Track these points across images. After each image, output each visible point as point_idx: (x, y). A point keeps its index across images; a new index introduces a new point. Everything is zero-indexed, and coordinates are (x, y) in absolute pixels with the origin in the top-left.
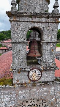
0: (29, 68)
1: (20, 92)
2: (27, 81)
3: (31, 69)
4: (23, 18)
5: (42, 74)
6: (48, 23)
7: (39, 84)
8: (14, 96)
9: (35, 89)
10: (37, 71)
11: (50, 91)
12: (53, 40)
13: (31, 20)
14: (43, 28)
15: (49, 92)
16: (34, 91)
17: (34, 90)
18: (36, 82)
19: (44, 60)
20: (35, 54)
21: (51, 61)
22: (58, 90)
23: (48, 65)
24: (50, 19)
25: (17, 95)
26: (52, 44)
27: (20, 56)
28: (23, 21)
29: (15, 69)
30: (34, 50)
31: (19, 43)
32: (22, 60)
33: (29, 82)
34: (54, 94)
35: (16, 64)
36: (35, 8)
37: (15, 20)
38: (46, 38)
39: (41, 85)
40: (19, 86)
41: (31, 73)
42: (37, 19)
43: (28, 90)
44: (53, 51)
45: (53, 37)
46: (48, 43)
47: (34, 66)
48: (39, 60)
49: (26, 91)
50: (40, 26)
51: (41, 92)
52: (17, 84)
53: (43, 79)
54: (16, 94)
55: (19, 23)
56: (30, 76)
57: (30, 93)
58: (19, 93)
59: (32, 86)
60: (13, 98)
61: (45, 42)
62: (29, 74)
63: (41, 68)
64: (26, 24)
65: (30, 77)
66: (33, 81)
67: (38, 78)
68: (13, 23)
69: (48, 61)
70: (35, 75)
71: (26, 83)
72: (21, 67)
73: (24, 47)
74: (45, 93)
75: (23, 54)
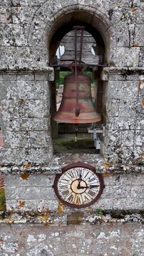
0: (56, 164)
1: (31, 238)
2: (54, 205)
3: (64, 165)
5: (103, 186)
7: (92, 220)
8: (11, 250)
9: (78, 232)
10: (88, 175)
11: (132, 240)
14: (111, 12)
15: (129, 245)
16: (78, 238)
17: (77, 235)
18: (82, 210)
19: (113, 138)
20: (77, 114)
21: (139, 141)
23: (126, 155)
25: (22, 245)
26: (142, 78)
27: (24, 121)
29: (10, 165)
30: (74, 101)
31: (20, 72)
32: (33, 135)
33: (59, 208)
35: (13, 146)
38: (121, 55)
39: (101, 221)
41: (66, 181)
43: (57, 234)
46: (130, 73)
47: (77, 158)
48: (95, 137)
49: (48, 235)
50: (98, 4)
51: (100, 242)
52: (19, 213)
53: (106, 200)
54: (17, 242)
56: (61, 191)
57: (63, 244)
58: (28, 240)
59: (68, 223)
60: (9, 254)
61: (117, 71)
62: (59, 185)
63: (100, 163)
65: (60, 193)
66: (73, 206)
67: (90, 198)
69: (127, 142)
70: (79, 187)
71: (49, 212)
72: (31, 158)
73: (39, 87)
74: (114, 247)
75: (37, 114)
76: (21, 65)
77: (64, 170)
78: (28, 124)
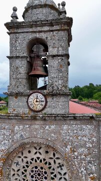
1: (16, 128)
2: (27, 110)
3: (31, 92)
4: (22, 29)
5: (46, 102)
6: (52, 31)
7: (41, 116)
8: (8, 134)
9: (37, 125)
10: (40, 96)
11: (61, 131)
12: (61, 52)
13: (31, 30)
14: (47, 38)
15: (60, 134)
16: (37, 129)
17: (37, 127)
18: (38, 113)
19: (50, 81)
21: (60, 82)
22: (75, 131)
23: (56, 88)
24: (55, 26)
25: (13, 131)
26: (59, 58)
28: (23, 33)
31: (17, 57)
32: (20, 80)
33: (29, 113)
34: (68, 138)
35: (13, 84)
37: (13, 32)
38: (51, 51)
41: (32, 98)
42: (39, 29)
43: (28, 126)
44: (61, 67)
45: (60, 48)
46: (54, 56)
49: (24, 126)
50: (43, 36)
51: (47, 132)
54: (10, 129)
55: (17, 35)
56: (30, 103)
57: (31, 131)
58: (16, 129)
59: (31, 117)
60: (7, 136)
61: (50, 56)
62: (29, 100)
63: (45, 91)
64: (25, 35)
65: (29, 104)
66: (34, 111)
67: (41, 107)
69: (56, 83)
70: (37, 101)
71: (24, 114)
73: (23, 62)
74: (53, 135)
75: (22, 72)
77: (31, 94)
78: (19, 76)
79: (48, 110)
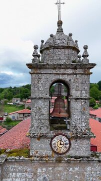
0: (51, 134)
1: (39, 170)
2: (50, 153)
3: (55, 134)
4: (45, 70)
5: (70, 144)
6: (76, 74)
7: (66, 159)
8: (30, 177)
9: (60, 168)
10: (64, 139)
11: (85, 173)
12: (84, 95)
13: (54, 71)
14: (70, 80)
15: (84, 175)
16: (60, 171)
18: (62, 156)
19: (74, 123)
20: (60, 113)
21: (84, 124)
22: (98, 172)
23: (79, 130)
24: (78, 70)
25: (35, 174)
26: (82, 101)
27: (40, 116)
28: (46, 74)
29: (33, 134)
30: (58, 108)
31: (40, 98)
32: (43, 121)
33: (52, 155)
34: (91, 179)
35: (35, 126)
36: (60, 59)
37: (36, 72)
38: (74, 93)
39: (70, 160)
40: (38, 159)
41: (55, 141)
42: (62, 71)
43: (51, 168)
44: (84, 110)
45: (84, 92)
46: (78, 99)
47: (60, 131)
48: (67, 123)
49: (47, 169)
50: (66, 78)
51: (71, 173)
52: (35, 157)
53: (72, 151)
54: (33, 172)
55: (40, 75)
56: (53, 146)
57: (54, 174)
58: (38, 171)
59: (56, 161)
60: (29, 179)
61: (73, 98)
62: (52, 143)
63: (69, 134)
64: (48, 76)
66: (58, 154)
67: (65, 150)
68: (34, 75)
69: (79, 125)
70: (61, 144)
71: (48, 156)
72: (42, 131)
73: (46, 104)
74: (76, 176)
75: (45, 113)
76: (40, 96)
77: (55, 136)
78: (41, 117)
79: (72, 153)
